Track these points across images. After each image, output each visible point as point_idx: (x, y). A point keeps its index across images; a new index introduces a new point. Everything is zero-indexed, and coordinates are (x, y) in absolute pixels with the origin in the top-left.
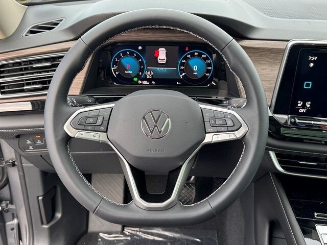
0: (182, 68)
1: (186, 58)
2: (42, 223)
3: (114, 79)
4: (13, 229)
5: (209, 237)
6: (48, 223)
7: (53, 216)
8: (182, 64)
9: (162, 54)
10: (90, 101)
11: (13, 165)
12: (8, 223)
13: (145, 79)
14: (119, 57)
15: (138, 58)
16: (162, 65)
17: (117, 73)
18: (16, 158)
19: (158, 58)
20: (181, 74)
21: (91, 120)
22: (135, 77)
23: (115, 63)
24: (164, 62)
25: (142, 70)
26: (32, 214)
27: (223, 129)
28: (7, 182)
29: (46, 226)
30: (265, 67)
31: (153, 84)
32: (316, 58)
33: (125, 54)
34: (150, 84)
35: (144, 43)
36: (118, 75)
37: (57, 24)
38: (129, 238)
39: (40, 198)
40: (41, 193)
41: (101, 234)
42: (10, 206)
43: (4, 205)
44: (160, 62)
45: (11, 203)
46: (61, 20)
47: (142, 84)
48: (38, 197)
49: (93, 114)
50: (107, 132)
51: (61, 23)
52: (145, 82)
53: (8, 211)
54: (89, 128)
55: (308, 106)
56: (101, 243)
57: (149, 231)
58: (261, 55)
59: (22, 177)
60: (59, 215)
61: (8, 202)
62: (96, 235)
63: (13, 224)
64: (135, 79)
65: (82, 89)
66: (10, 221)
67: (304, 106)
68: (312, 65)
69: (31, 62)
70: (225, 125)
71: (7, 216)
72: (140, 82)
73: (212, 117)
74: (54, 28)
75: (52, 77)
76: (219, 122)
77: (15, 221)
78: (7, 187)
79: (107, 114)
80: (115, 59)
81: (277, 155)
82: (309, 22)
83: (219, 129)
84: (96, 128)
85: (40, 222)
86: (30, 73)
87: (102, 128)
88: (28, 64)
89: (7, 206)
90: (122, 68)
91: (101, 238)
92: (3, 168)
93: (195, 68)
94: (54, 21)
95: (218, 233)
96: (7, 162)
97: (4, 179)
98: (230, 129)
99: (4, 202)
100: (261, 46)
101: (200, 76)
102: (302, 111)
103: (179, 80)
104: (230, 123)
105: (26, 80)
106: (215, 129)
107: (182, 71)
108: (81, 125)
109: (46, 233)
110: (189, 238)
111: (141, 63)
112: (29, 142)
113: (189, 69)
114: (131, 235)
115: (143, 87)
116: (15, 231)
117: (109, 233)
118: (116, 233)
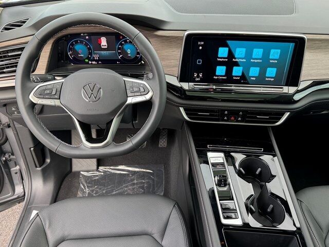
0: (119, 51)
1: (121, 44)
2: (36, 167)
3: (71, 61)
4: (16, 173)
5: (158, 169)
6: (40, 167)
7: (44, 161)
8: (119, 49)
9: (104, 42)
10: (50, 78)
11: (9, 126)
12: (12, 169)
13: (94, 60)
14: (72, 45)
15: (86, 45)
16: (104, 50)
17: (72, 56)
18: (10, 121)
19: (102, 44)
20: (120, 56)
21: (48, 92)
22: (86, 59)
23: (70, 49)
24: (106, 47)
25: (90, 54)
26: (27, 160)
27: (138, 94)
28: (7, 139)
29: (39, 169)
30: (174, 49)
31: (100, 64)
32: (203, 43)
33: (77, 42)
34: (98, 64)
35: (90, 34)
36: (74, 58)
37: (24, 22)
38: (103, 174)
39: (32, 149)
40: (32, 146)
41: (82, 173)
42: (12, 157)
43: (7, 156)
44: (103, 47)
45: (13, 154)
46: (28, 19)
47: (92, 64)
48: (30, 148)
49: (49, 87)
50: (59, 99)
51: (28, 21)
52: (94, 63)
53: (10, 160)
54: (47, 97)
55: (201, 76)
56: (82, 178)
57: (117, 168)
58: (171, 41)
59: (16, 135)
60: (48, 161)
61: (10, 154)
62: (78, 173)
63: (17, 170)
64: (87, 61)
65: (46, 69)
66: (13, 167)
67: (198, 76)
68: (201, 48)
69: (8, 52)
70: (139, 91)
71: (11, 164)
72: (90, 62)
73: (131, 87)
74: (22, 25)
75: (17, 63)
76: (135, 89)
77: (18, 167)
78: (7, 143)
79: (59, 87)
80: (70, 46)
81: (185, 110)
82: (205, 16)
83: (136, 94)
84: (52, 97)
85: (34, 166)
86: (8, 60)
87: (56, 97)
88: (5, 53)
89: (10, 156)
90: (76, 53)
91: (82, 175)
92: (2, 129)
93: (129, 51)
94: (22, 20)
95: (164, 166)
96: (4, 124)
97: (4, 138)
98: (142, 94)
99: (7, 154)
100: (170, 35)
101: (133, 57)
102: (197, 79)
103: (119, 60)
104: (142, 90)
105: (6, 65)
106: (133, 94)
107: (120, 54)
108: (41, 95)
109: (40, 174)
110: (144, 170)
111: (89, 49)
112: (13, 109)
113: (124, 52)
114: (105, 172)
115: (93, 66)
116: (19, 174)
117: (88, 171)
118: (93, 171)
